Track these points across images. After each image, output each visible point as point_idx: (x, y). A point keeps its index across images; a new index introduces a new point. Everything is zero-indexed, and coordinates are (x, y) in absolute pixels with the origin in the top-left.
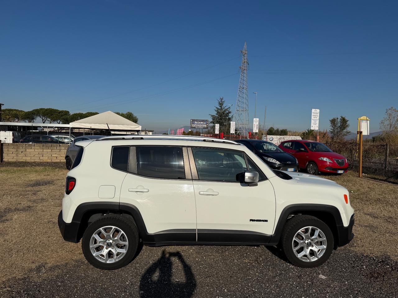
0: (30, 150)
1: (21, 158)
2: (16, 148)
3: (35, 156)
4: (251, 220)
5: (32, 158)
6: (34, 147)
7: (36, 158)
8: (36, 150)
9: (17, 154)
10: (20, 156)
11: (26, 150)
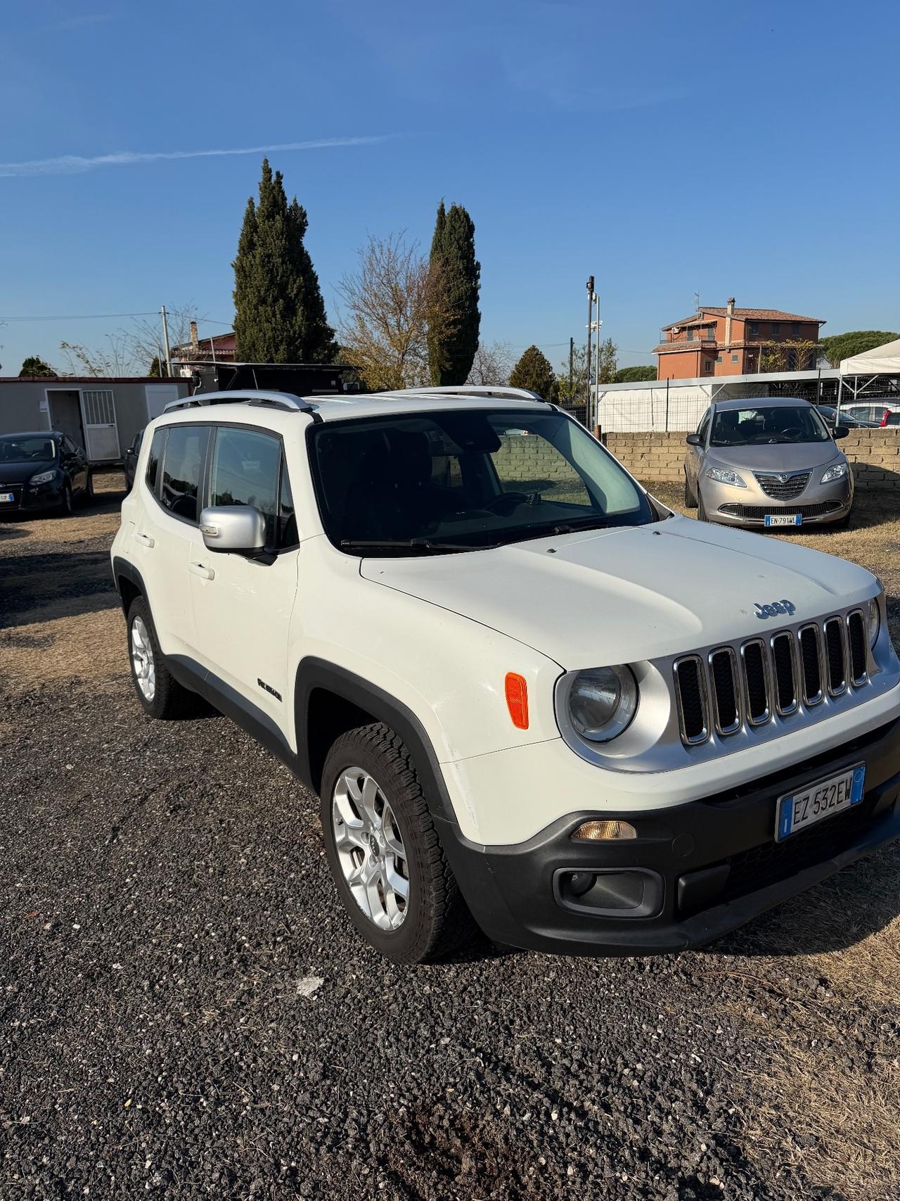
0: (660, 450)
1: (640, 470)
2: (630, 445)
3: (670, 465)
4: (261, 683)
5: (664, 471)
6: (666, 441)
7: (671, 472)
8: (672, 450)
9: (631, 461)
10: (637, 464)
11: (650, 450)
